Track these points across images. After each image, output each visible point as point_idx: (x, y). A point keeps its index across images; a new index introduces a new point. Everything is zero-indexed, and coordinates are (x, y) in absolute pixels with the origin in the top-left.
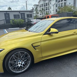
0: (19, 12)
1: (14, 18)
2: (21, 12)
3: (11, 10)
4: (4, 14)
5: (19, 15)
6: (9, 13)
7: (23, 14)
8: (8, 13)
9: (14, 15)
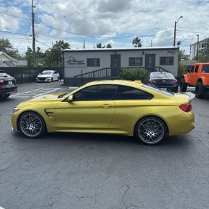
0: (142, 52)
1: (130, 65)
2: (146, 52)
4: (111, 55)
5: (141, 58)
6: (120, 55)
7: (150, 57)
8: (118, 53)
9: (130, 59)
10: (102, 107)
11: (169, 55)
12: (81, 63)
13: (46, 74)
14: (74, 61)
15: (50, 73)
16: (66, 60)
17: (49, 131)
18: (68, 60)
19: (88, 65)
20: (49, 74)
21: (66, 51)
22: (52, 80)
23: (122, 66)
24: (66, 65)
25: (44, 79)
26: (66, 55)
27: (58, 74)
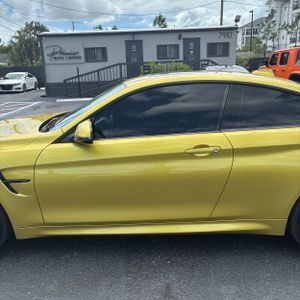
0: (177, 35)
1: (158, 58)
2: (185, 36)
3: (165, 26)
4: (126, 42)
5: (177, 46)
6: (141, 41)
7: (192, 44)
8: (138, 38)
9: (158, 47)
10: (188, 156)
11: (223, 40)
12: (74, 56)
13: (12, 78)
14: (61, 53)
15: (19, 77)
16: (47, 52)
17: (19, 236)
18: (50, 51)
19: (88, 60)
20: (18, 79)
21: (46, 36)
22: (25, 90)
23: (145, 60)
24: (47, 60)
25: (10, 87)
26: (46, 43)
27: (34, 79)
